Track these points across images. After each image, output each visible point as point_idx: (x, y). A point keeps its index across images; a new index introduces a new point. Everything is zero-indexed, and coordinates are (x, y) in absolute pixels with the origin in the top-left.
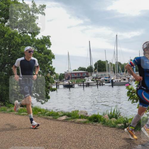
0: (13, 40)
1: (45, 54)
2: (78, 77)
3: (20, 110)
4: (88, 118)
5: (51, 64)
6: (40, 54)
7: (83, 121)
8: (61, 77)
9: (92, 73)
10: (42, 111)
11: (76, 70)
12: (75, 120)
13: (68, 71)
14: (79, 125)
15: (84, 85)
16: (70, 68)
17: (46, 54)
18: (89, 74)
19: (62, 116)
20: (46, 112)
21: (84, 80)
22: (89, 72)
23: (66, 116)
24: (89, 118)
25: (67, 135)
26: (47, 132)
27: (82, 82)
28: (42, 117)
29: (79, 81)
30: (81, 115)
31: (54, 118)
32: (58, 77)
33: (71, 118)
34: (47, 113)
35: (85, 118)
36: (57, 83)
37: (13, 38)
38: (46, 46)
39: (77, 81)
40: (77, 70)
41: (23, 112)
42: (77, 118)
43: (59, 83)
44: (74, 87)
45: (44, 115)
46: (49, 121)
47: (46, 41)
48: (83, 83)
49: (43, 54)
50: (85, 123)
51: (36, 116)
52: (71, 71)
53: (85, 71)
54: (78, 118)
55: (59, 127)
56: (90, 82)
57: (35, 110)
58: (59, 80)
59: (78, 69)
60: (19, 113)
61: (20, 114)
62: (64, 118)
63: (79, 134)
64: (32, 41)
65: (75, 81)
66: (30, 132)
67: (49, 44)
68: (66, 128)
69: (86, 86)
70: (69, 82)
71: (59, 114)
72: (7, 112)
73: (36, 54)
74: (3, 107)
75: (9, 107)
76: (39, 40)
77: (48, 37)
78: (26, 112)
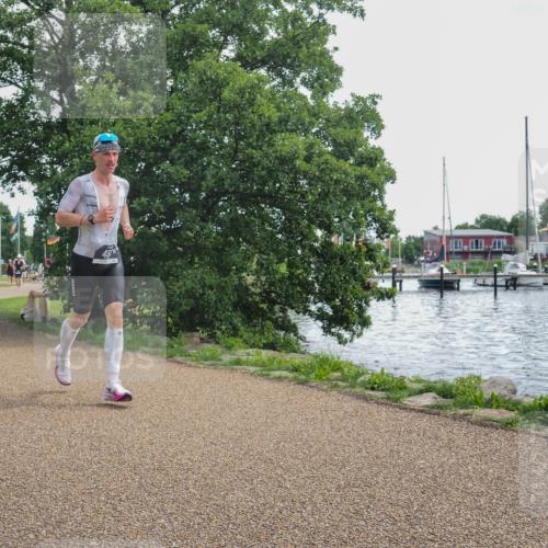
0: (250, 110)
1: (359, 164)
2: (473, 253)
3: (269, 360)
4: (518, 409)
5: (381, 198)
6: (342, 162)
7: (499, 417)
8: (411, 250)
9: (530, 238)
10: (346, 370)
11: (467, 224)
12: (470, 411)
13: (436, 228)
14: (487, 430)
15: (498, 283)
16: (447, 216)
17: (363, 163)
18: (520, 242)
19: (421, 392)
20: (358, 375)
21: (500, 264)
22: (517, 234)
23: (433, 394)
24: (524, 406)
25: (441, 466)
26: (366, 448)
27: (488, 270)
28: (348, 390)
29: (476, 267)
30: (493, 395)
31: (388, 398)
32: (397, 249)
33: (454, 405)
34: (362, 378)
35: (507, 409)
36: (394, 271)
37: (251, 102)
38: (366, 134)
39: (471, 267)
40: (472, 227)
41: (279, 369)
42: (476, 403)
43: (403, 272)
44: (458, 289)
45: (352, 386)
46: (373, 408)
47: (364, 114)
48: (495, 277)
49: (352, 161)
50: (508, 425)
51: (325, 387)
52: (447, 228)
53: (502, 230)
54: (481, 406)
55: (410, 432)
56: (521, 273)
57: (321, 366)
58: (400, 260)
59: (477, 221)
60: (265, 373)
61: (268, 375)
62: (427, 400)
63: (486, 463)
64: (314, 115)
65: (465, 268)
66: (307, 440)
67: (378, 128)
68: (437, 438)
69: (507, 287)
70: (441, 270)
71: (409, 385)
72: (225, 365)
73: (327, 163)
74: (209, 346)
75: (229, 348)
76: (339, 109)
77: (374, 98)
78: (287, 369)
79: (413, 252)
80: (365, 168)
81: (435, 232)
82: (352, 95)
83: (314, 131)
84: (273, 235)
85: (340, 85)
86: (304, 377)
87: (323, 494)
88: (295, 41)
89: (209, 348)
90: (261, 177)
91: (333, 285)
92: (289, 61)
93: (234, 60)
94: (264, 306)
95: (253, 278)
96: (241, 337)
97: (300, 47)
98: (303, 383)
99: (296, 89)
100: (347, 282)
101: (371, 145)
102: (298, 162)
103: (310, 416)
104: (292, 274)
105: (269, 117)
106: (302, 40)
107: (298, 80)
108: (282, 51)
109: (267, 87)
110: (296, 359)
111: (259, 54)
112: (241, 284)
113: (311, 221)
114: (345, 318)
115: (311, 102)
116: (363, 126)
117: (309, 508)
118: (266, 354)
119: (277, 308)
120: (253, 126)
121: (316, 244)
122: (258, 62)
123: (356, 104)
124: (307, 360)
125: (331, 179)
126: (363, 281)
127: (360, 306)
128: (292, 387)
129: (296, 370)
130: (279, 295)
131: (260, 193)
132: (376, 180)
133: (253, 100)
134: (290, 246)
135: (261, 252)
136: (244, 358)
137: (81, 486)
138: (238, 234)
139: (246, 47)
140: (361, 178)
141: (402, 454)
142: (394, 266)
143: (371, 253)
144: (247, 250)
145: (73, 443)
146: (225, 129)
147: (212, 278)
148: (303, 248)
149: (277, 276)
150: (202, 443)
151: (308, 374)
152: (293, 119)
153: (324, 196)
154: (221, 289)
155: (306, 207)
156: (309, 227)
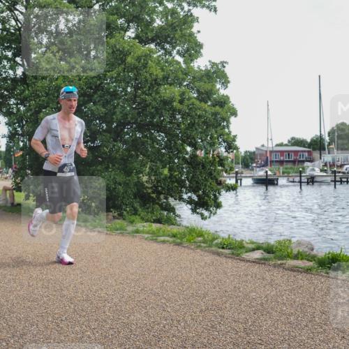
0: (145, 70)
1: (214, 106)
2: (287, 161)
3: (157, 230)
4: (315, 260)
5: (228, 127)
6: (203, 104)
7: (303, 266)
8: (247, 160)
9: (322, 152)
10: (206, 236)
11: (282, 143)
12: (284, 262)
13: (263, 146)
14: (295, 273)
15: (302, 181)
16: (270, 138)
17: (216, 105)
18: (316, 154)
19: (253, 250)
20: (214, 239)
21: (303, 168)
22: (314, 149)
23: (261, 251)
24: (319, 259)
25: (266, 297)
26: (219, 285)
27: (296, 172)
28: (207, 249)
29: (289, 170)
30: (299, 252)
31: (233, 254)
32: (239, 159)
33: (275, 258)
34: (216, 241)
35: (308, 260)
36: (237, 173)
37: (145, 66)
38: (218, 86)
39: (285, 170)
40: (286, 145)
41: (163, 236)
42: (288, 256)
43: (242, 173)
44: (277, 184)
45: (210, 246)
46: (224, 260)
47: (217, 74)
48: (301, 176)
49: (209, 103)
50: (308, 271)
51: (193, 247)
52: (271, 146)
53: (304, 147)
54: (291, 258)
55: (247, 275)
56: (316, 174)
57: (190, 233)
58: (240, 166)
59: (289, 142)
60: (154, 238)
61: (156, 239)
62: (257, 255)
63: (295, 295)
64: (185, 74)
65: (281, 171)
66: (181, 281)
67: (226, 82)
68: (263, 279)
69: (308, 183)
70: (267, 172)
71: (246, 245)
72: (129, 233)
73: (193, 104)
74: (119, 221)
75: (132, 222)
76: (201, 70)
77: (223, 64)
78: (169, 236)
79: (249, 161)
80: (217, 108)
81: (263, 148)
82: (210, 61)
83: (185, 84)
84: (159, 150)
85: (202, 55)
86: (179, 241)
87: (191, 316)
88: (172, 27)
89: (119, 222)
90: (151, 113)
91: (197, 182)
92: (169, 39)
93: (133, 38)
94: (154, 196)
95: (147, 177)
96: (139, 215)
97: (176, 30)
98: (178, 244)
99: (174, 57)
100: (206, 180)
101: (222, 94)
102: (175, 104)
103: (183, 266)
104: (171, 175)
105: (157, 75)
106: (177, 26)
107: (175, 51)
108: (165, 33)
109: (155, 56)
110: (174, 229)
111: (150, 35)
112: (138, 182)
113: (184, 141)
114: (206, 203)
115: (184, 66)
116: (216, 81)
117: (182, 324)
118: (155, 226)
119: (162, 196)
120: (146, 80)
121: (187, 156)
122: (150, 40)
123: (212, 67)
124: (181, 230)
125: (196, 114)
126: (217, 180)
127: (215, 195)
128: (171, 247)
129: (174, 236)
130: (163, 189)
131: (151, 124)
132: (224, 115)
133: (147, 64)
134: (170, 158)
135: (151, 161)
136: (142, 229)
137: (36, 312)
138: (137, 150)
139: (142, 31)
140: (215, 114)
141: (241, 289)
142: (237, 170)
143: (221, 161)
144: (143, 160)
145: (31, 284)
146: (128, 83)
147: (121, 178)
148: (179, 158)
149: (162, 177)
150: (114, 283)
151: (182, 239)
152: (172, 76)
153: (192, 125)
154: (126, 184)
155: (180, 132)
156: (182, 145)
